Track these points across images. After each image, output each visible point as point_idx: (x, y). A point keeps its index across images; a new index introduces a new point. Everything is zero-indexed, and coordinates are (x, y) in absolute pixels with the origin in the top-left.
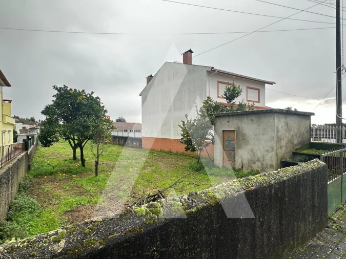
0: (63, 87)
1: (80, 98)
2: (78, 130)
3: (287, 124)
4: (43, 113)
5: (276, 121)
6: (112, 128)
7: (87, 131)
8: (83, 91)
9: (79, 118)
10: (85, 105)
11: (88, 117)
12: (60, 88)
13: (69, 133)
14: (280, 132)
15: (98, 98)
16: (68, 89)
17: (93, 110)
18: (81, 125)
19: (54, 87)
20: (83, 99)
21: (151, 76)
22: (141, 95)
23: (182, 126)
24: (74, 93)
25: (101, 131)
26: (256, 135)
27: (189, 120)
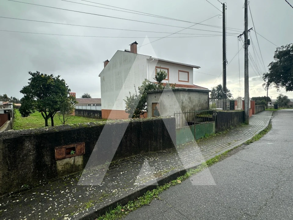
0: (36, 72)
1: (49, 81)
2: (49, 104)
3: (190, 98)
4: (22, 92)
5: (181, 96)
6: (75, 102)
7: (56, 105)
8: (52, 75)
9: (50, 96)
10: (54, 86)
11: (56, 95)
12: (34, 74)
13: (42, 106)
14: (184, 103)
15: (63, 80)
16: (40, 74)
17: (60, 90)
18: (51, 100)
19: (30, 73)
20: (52, 82)
21: (107, 61)
22: (99, 76)
23: (126, 100)
24: (45, 77)
25: (66, 104)
26: (171, 105)
27: (132, 96)
